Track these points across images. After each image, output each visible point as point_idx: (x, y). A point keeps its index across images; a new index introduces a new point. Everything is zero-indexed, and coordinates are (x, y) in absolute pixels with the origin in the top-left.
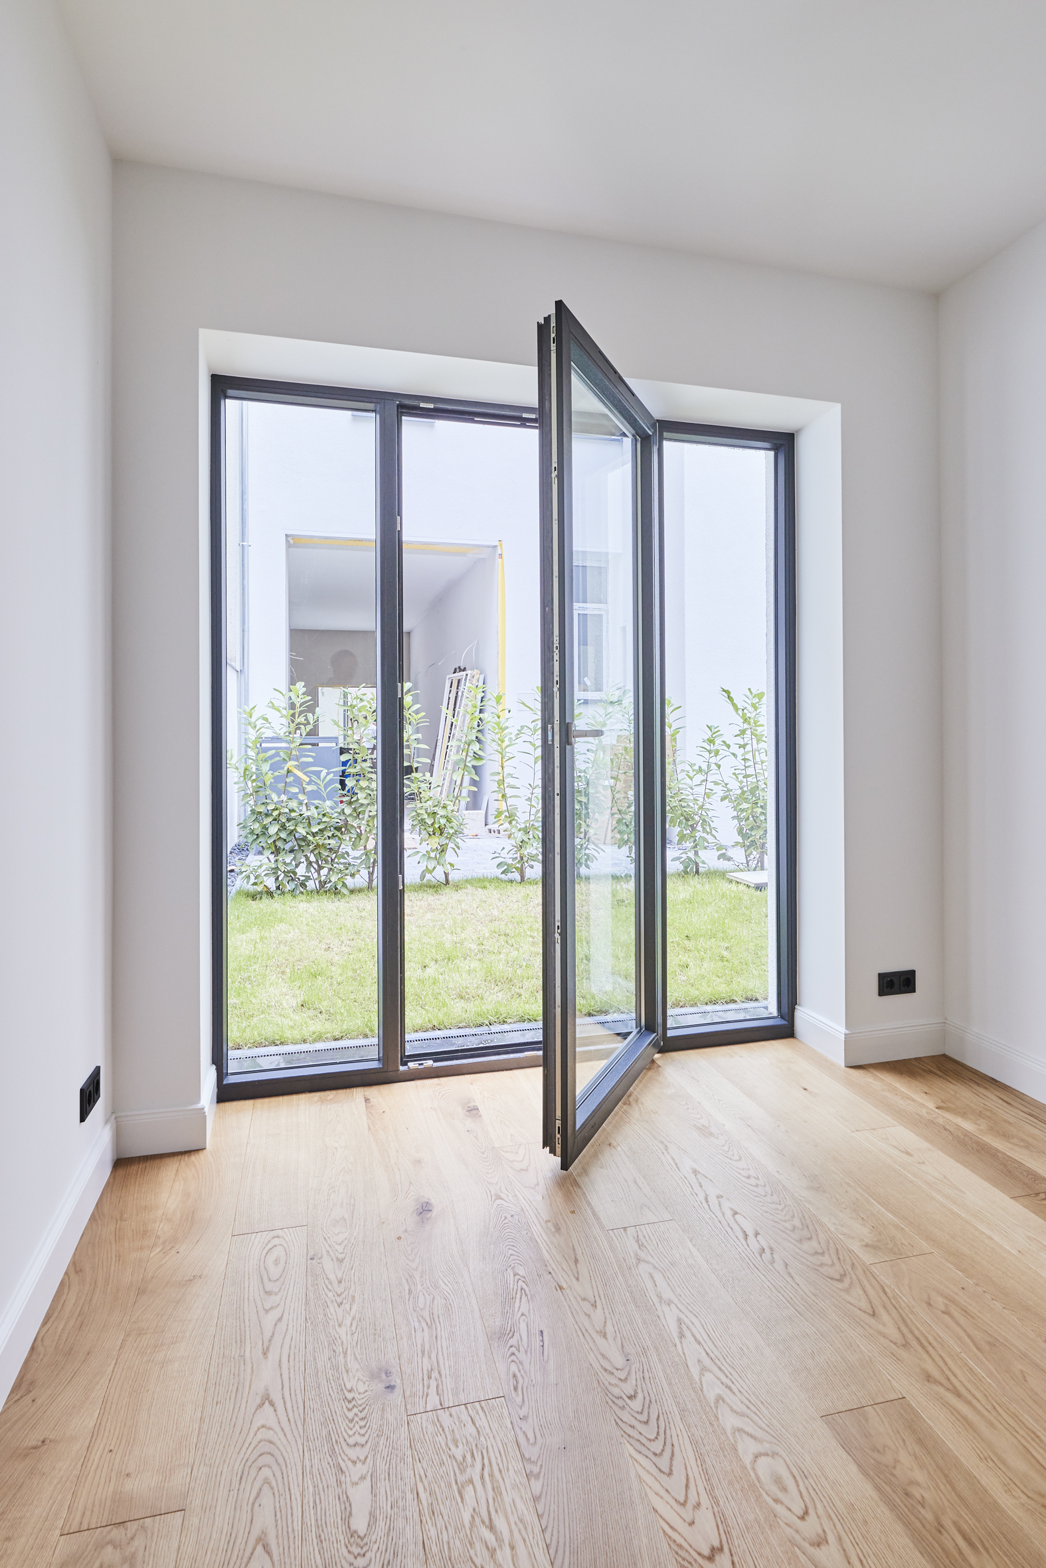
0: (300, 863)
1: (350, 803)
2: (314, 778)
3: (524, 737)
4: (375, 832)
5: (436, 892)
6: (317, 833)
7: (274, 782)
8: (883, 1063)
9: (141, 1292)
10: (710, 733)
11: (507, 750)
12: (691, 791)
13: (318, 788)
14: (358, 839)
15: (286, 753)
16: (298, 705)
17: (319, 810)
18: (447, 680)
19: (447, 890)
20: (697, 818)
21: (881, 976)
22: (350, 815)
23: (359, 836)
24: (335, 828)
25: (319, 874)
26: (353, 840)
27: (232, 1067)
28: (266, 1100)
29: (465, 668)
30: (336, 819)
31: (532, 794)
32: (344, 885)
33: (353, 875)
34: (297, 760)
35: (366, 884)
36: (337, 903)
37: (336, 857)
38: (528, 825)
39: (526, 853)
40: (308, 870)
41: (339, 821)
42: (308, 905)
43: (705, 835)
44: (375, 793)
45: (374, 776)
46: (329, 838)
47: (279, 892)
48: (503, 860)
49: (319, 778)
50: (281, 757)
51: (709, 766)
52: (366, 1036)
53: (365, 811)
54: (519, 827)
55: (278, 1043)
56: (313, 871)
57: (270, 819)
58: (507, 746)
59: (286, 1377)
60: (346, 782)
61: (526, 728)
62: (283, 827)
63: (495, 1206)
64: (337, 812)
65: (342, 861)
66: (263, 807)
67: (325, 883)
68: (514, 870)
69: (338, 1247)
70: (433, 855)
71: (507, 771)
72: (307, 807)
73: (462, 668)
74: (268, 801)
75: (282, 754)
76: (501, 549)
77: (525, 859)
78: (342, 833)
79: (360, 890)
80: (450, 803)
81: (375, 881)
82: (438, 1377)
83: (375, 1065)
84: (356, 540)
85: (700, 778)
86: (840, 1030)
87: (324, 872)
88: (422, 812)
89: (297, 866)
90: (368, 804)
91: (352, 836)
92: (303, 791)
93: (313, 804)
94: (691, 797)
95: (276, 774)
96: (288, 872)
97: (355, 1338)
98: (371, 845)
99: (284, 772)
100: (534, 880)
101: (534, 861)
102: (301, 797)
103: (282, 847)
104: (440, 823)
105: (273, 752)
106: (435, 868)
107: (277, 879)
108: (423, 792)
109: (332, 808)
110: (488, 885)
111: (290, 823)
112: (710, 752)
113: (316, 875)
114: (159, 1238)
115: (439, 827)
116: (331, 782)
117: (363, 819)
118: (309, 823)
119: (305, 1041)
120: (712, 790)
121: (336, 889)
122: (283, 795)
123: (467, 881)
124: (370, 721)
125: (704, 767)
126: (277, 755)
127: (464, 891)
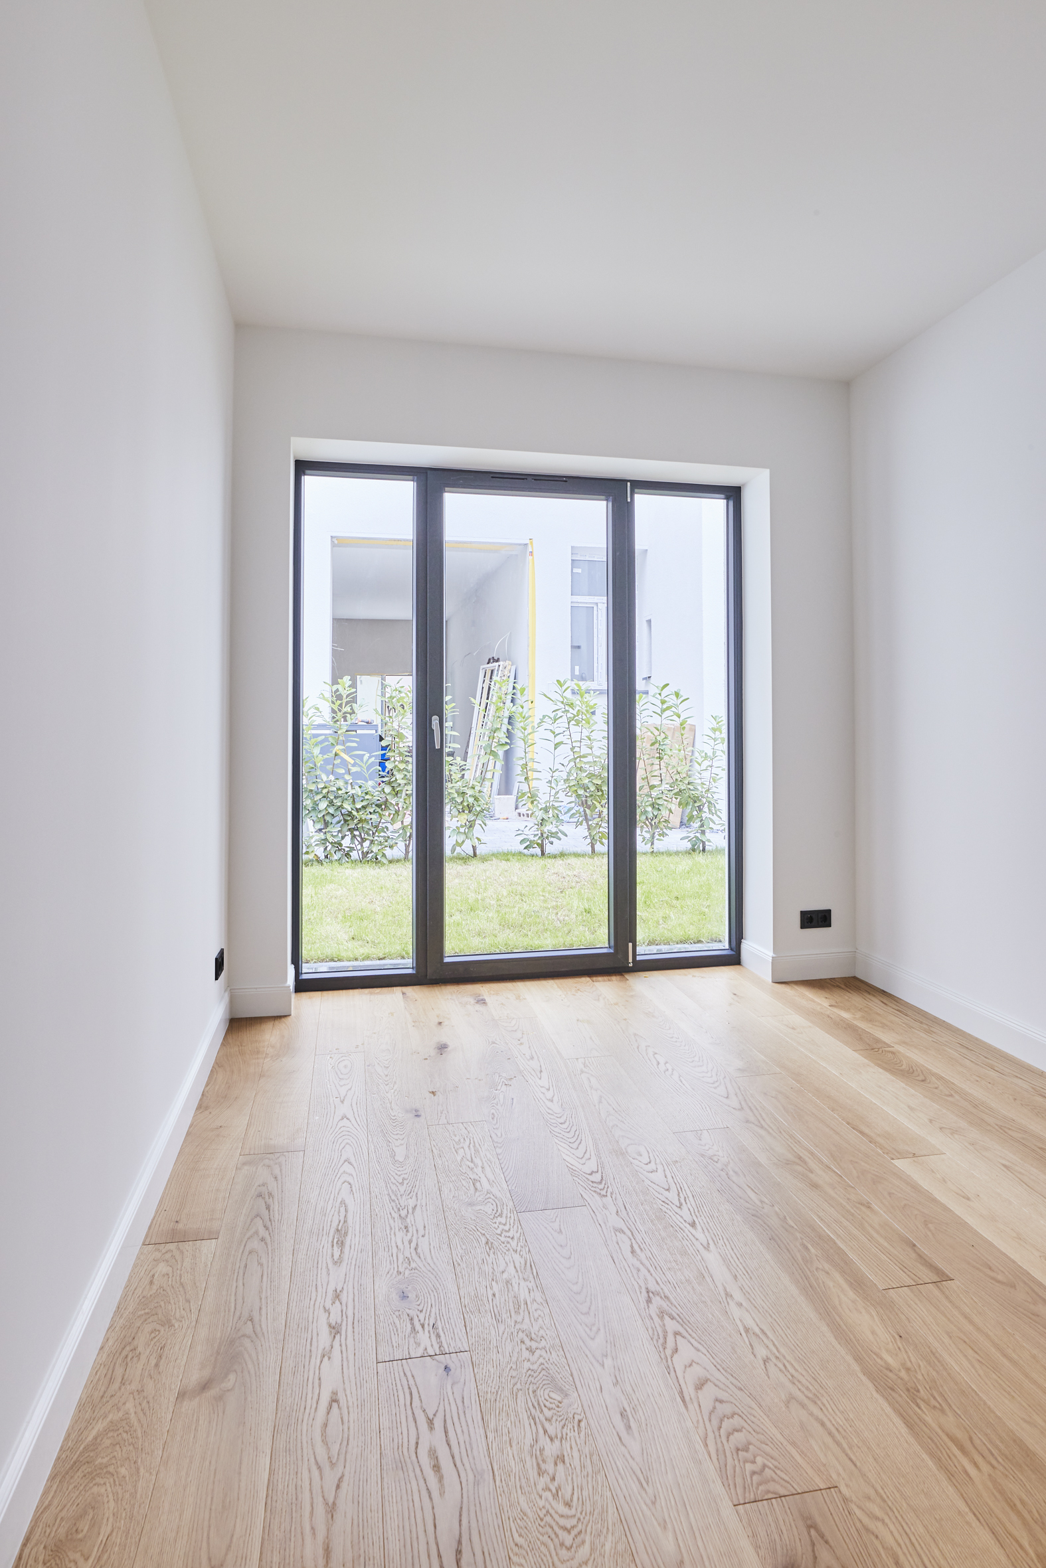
0: (346, 835)
1: (389, 783)
2: (358, 761)
3: (545, 726)
4: (410, 809)
5: (464, 863)
6: (360, 809)
7: (323, 764)
8: (803, 981)
9: (261, 1076)
10: (715, 723)
11: (529, 737)
12: (699, 775)
13: (362, 770)
14: (396, 815)
15: (334, 738)
16: (345, 697)
17: (362, 789)
18: (481, 671)
19: (474, 861)
20: (704, 800)
21: (803, 913)
22: (389, 794)
23: (397, 812)
24: (376, 805)
25: (362, 846)
26: (392, 816)
27: (305, 968)
28: (330, 992)
29: (498, 659)
30: (377, 796)
31: (552, 777)
32: (384, 855)
33: (391, 847)
34: (344, 744)
35: (403, 855)
36: (378, 870)
37: (376, 831)
38: (548, 805)
39: (546, 830)
40: (352, 842)
41: (380, 799)
42: (353, 871)
43: (711, 816)
44: (411, 774)
45: (410, 759)
46: (371, 813)
47: (327, 860)
48: (526, 837)
49: (362, 761)
50: (329, 742)
51: (714, 753)
52: (403, 958)
53: (402, 790)
54: (540, 807)
55: (337, 959)
56: (357, 843)
57: (320, 796)
58: (529, 734)
59: (355, 1110)
60: (386, 764)
61: (547, 717)
62: (331, 802)
63: (491, 1046)
64: (378, 791)
65: (382, 834)
66: (315, 785)
67: (368, 853)
68: (536, 846)
69: (385, 1062)
70: (462, 830)
71: (529, 756)
72: (352, 786)
73: (496, 658)
74: (318, 780)
75: (330, 739)
76: (532, 547)
77: (545, 835)
78: (382, 810)
79: (398, 861)
80: (478, 784)
81: (411, 853)
82: (446, 1113)
83: (410, 971)
84: (395, 540)
85: (706, 763)
86: (769, 954)
87: (367, 844)
88: (453, 791)
89: (343, 838)
90: (405, 784)
91: (391, 812)
92: (349, 772)
93: (357, 784)
94: (699, 781)
95: (326, 756)
96: (335, 843)
97: (397, 1097)
98: (407, 820)
99: (332, 755)
100: (552, 855)
101: (554, 837)
102: (347, 777)
103: (330, 821)
104: (468, 801)
105: (323, 737)
106: (463, 842)
107: (326, 849)
108: (453, 774)
109: (374, 787)
110: (511, 859)
111: (337, 800)
112: (715, 739)
113: (359, 847)
114: (268, 1054)
115: (468, 805)
116: (372, 764)
117: (401, 797)
118: (354, 800)
119: (356, 959)
120: (718, 775)
121: (377, 859)
122: (331, 776)
123: (493, 855)
124: (407, 710)
125: (710, 754)
126: (326, 740)
127: (489, 862)
